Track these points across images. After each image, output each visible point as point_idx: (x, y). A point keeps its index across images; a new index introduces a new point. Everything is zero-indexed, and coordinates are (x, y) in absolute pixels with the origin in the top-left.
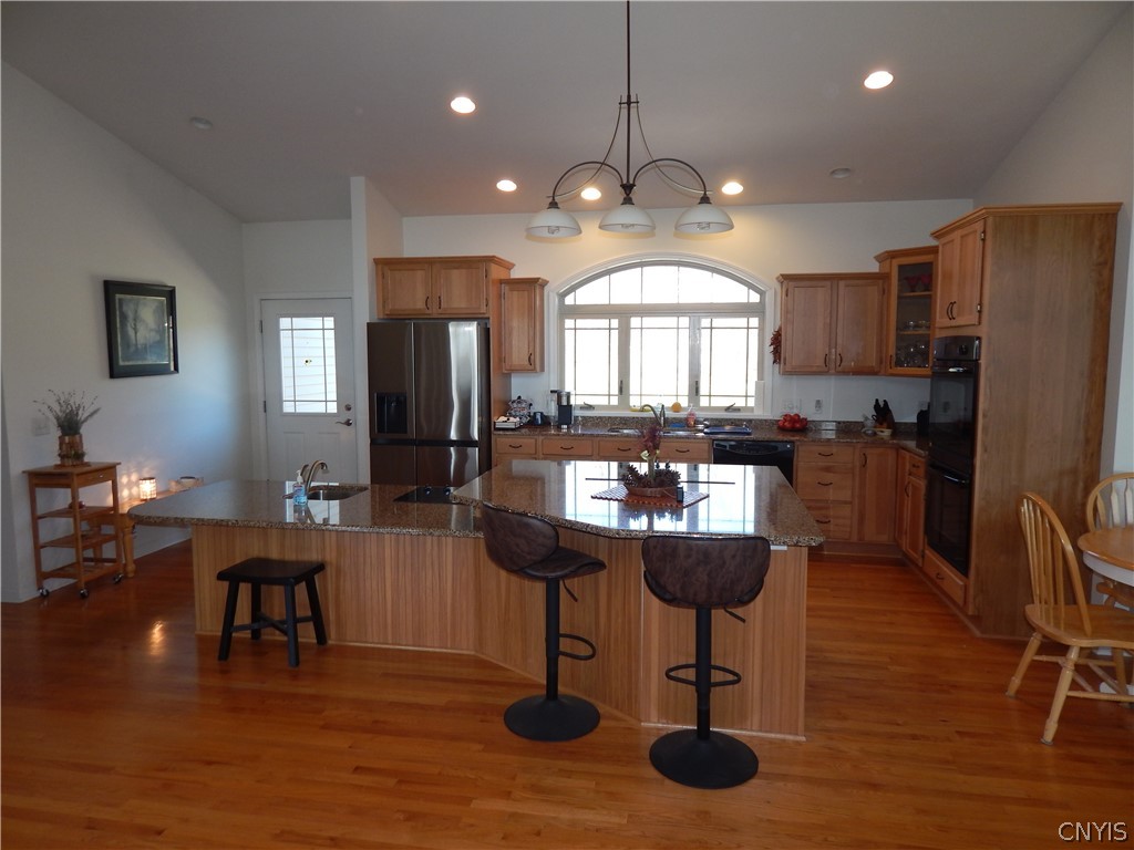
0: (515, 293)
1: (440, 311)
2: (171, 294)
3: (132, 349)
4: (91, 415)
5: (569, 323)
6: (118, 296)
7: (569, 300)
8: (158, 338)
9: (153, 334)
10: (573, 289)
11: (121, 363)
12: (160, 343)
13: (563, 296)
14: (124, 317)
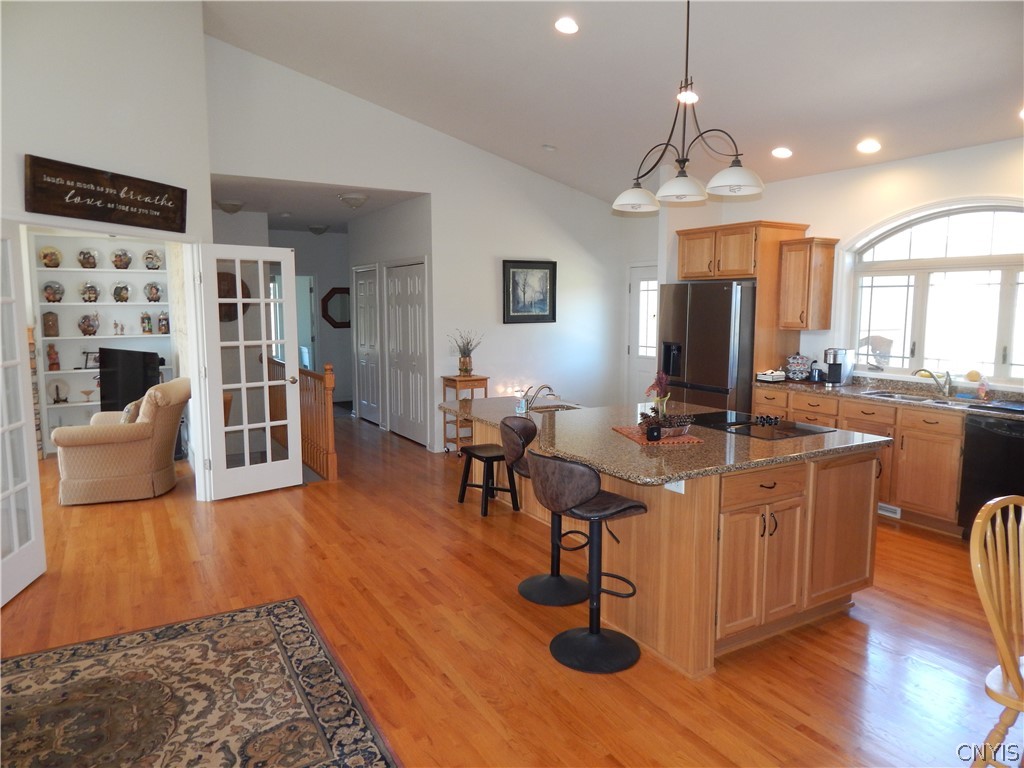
0: (793, 253)
1: (719, 273)
2: (552, 267)
3: (521, 305)
4: (476, 346)
5: (866, 280)
6: (512, 270)
7: (867, 257)
8: (542, 297)
9: (538, 294)
10: (871, 244)
11: (512, 314)
12: (543, 301)
13: (860, 252)
14: (516, 284)
